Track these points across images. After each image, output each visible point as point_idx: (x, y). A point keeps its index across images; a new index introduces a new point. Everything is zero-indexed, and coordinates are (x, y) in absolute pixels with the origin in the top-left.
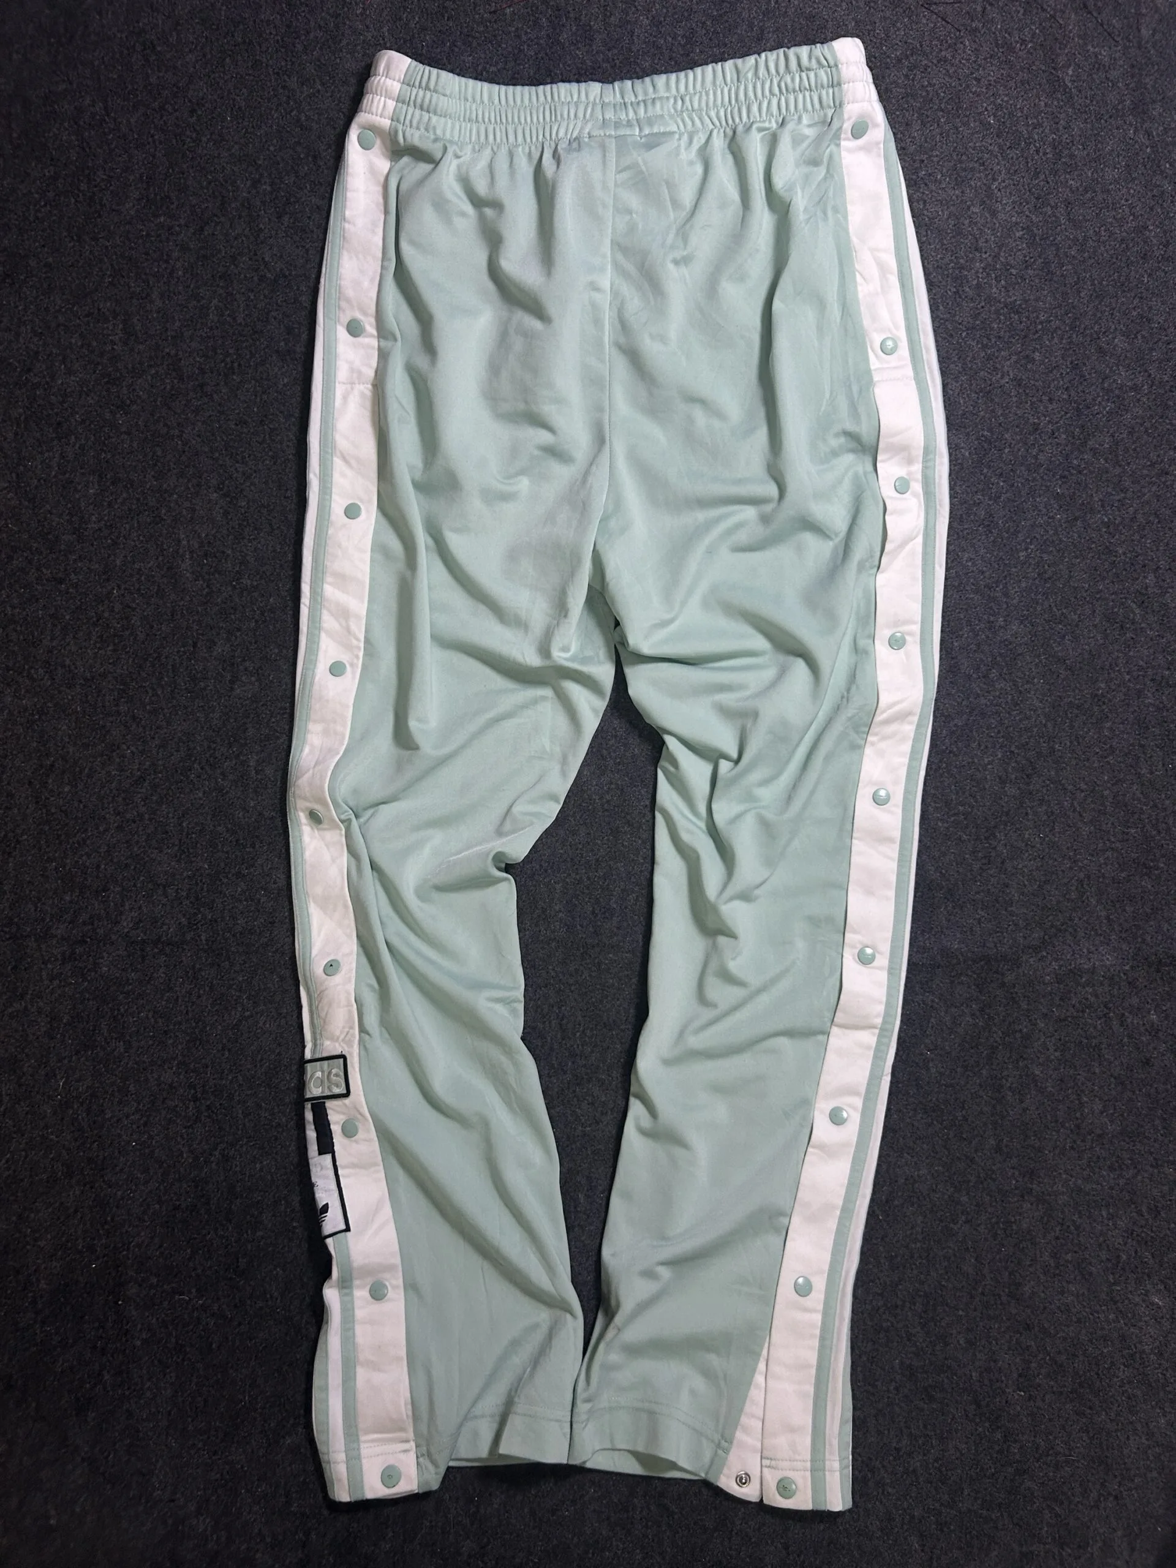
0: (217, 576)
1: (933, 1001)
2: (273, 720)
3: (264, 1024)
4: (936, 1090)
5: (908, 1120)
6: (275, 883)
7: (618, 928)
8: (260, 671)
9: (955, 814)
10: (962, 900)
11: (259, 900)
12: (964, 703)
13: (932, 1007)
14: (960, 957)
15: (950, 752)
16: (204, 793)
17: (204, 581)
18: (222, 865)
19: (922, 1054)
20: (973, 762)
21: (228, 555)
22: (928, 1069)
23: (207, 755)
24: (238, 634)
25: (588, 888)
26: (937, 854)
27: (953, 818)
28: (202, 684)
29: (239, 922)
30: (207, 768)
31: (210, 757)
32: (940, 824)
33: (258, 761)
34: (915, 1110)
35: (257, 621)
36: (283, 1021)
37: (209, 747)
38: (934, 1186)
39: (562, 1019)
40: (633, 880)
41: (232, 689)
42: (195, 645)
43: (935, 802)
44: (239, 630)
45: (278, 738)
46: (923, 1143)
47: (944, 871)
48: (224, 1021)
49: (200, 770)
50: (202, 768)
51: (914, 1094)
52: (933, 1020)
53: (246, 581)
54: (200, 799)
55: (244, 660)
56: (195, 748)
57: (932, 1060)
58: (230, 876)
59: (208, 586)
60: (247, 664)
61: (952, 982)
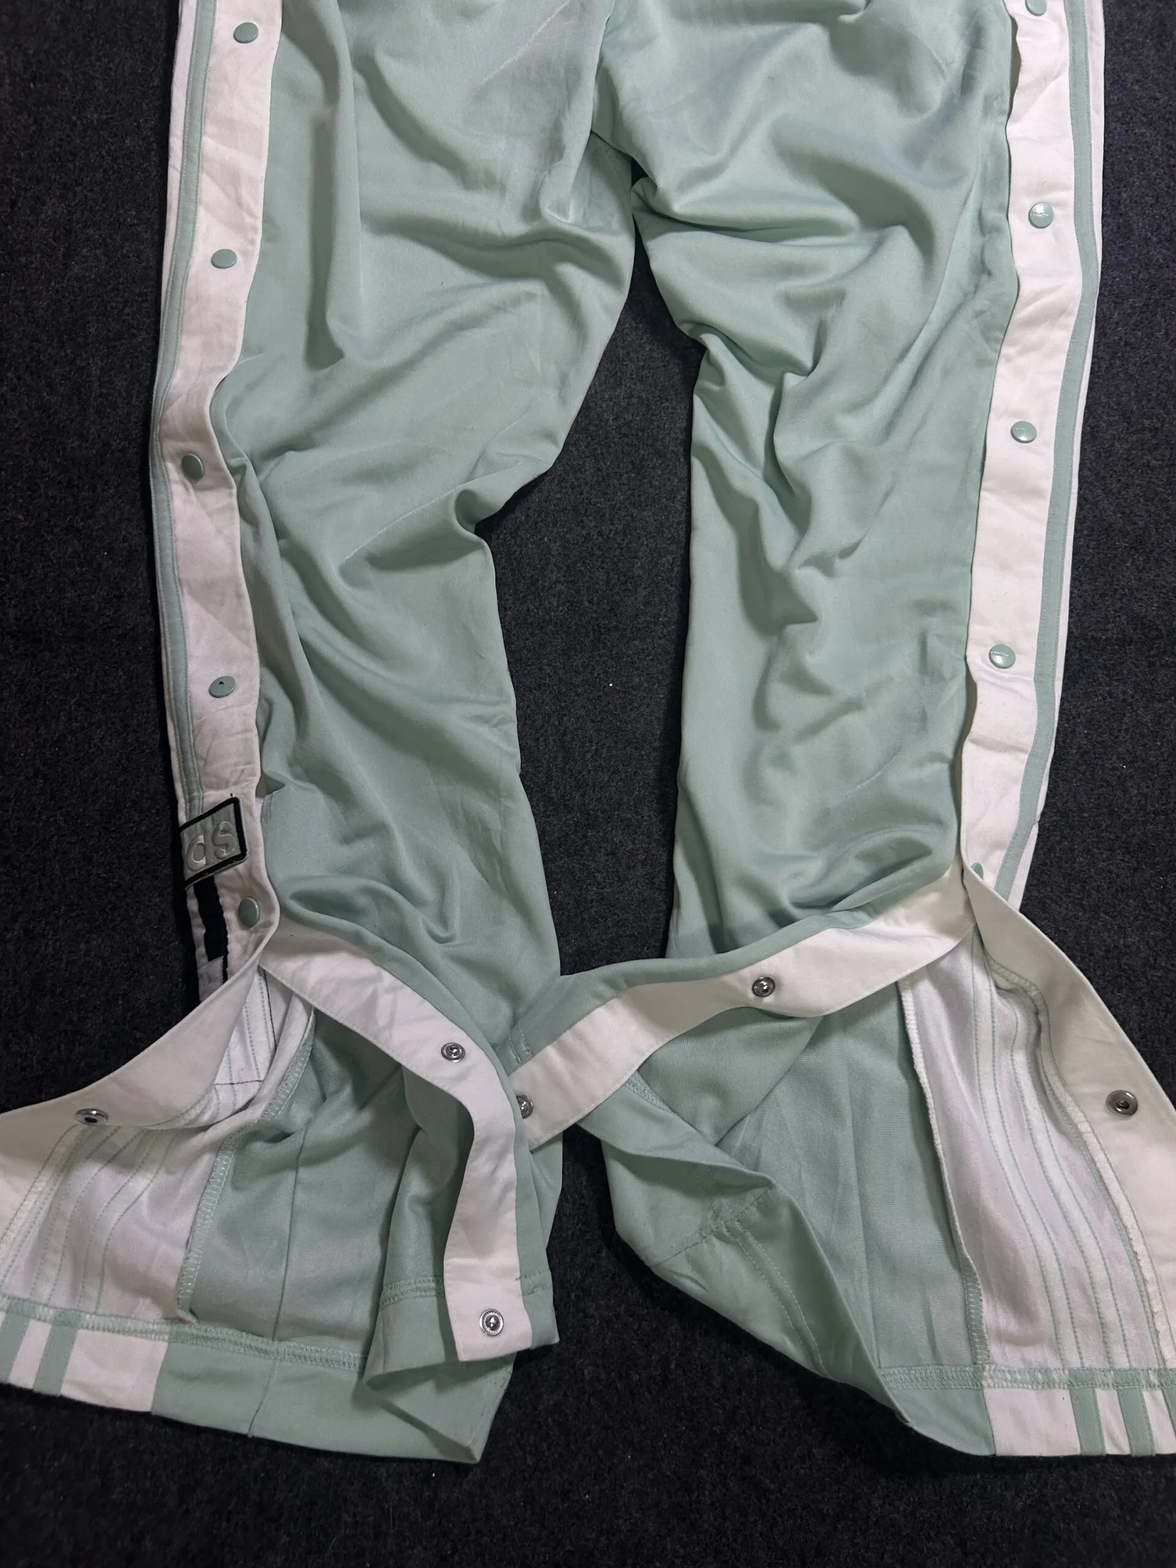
0: (49, 108)
1: (1124, 693)
2: (127, 311)
3: (102, 739)
4: (1141, 819)
5: (1102, 865)
6: (124, 541)
7: (646, 604)
8: (109, 241)
9: (1136, 432)
10: (1158, 550)
11: (100, 565)
12: (1141, 276)
13: (1124, 700)
14: (1161, 627)
15: (1126, 344)
16: (21, 412)
17: (29, 115)
18: (46, 515)
19: (1114, 769)
20: (1160, 358)
21: (66, 80)
22: (1126, 791)
23: (28, 360)
24: (78, 189)
25: (600, 549)
26: (1115, 487)
27: (1135, 438)
28: (23, 260)
29: (69, 595)
30: (27, 377)
31: (31, 361)
32: (1117, 445)
33: (102, 369)
34: (1112, 850)
35: (105, 171)
36: (131, 738)
37: (31, 347)
38: (1151, 959)
39: (565, 734)
40: (668, 535)
41: (66, 266)
42: (13, 204)
43: (1108, 415)
44: (78, 184)
45: (134, 336)
46: (1129, 897)
47: (1127, 511)
48: (40, 735)
49: (15, 381)
50: (19, 379)
51: (1107, 826)
52: (1126, 720)
53: (92, 116)
54: (15, 421)
55: (86, 227)
56: (8, 350)
57: (1132, 777)
58: (57, 530)
59: (35, 121)
60: (91, 231)
61: (1151, 665)
